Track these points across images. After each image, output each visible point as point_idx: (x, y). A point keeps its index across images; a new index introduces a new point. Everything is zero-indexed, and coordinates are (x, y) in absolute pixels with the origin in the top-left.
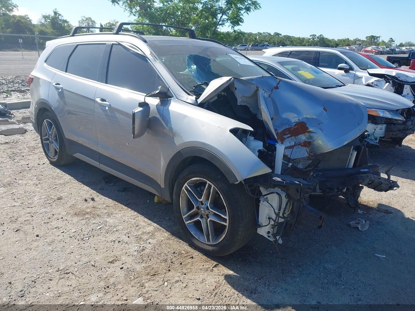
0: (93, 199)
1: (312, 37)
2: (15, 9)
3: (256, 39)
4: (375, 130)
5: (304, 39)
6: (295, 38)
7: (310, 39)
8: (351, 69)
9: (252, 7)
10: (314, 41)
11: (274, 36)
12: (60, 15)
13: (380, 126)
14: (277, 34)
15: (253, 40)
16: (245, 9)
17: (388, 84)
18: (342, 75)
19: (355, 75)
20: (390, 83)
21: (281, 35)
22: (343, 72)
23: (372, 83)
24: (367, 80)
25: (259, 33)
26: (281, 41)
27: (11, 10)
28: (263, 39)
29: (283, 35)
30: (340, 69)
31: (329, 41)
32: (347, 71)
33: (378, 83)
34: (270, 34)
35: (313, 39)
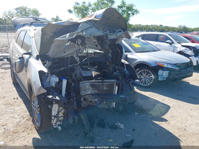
0: (17, 99)
1: (179, 27)
2: (40, 15)
3: (150, 28)
4: (163, 73)
5: (175, 28)
6: (170, 27)
7: (178, 28)
8: (173, 43)
9: (135, 13)
10: (181, 29)
11: (159, 26)
12: (59, 18)
13: (165, 72)
14: (161, 26)
15: (148, 28)
16: (132, 14)
17: (190, 51)
18: (168, 46)
19: (174, 46)
20: (192, 50)
21: (163, 26)
22: (169, 44)
23: (183, 50)
24: (180, 48)
25: (152, 25)
26: (163, 29)
27: (39, 16)
28: (153, 28)
29: (164, 26)
30: (167, 43)
31: (188, 29)
32: (171, 44)
33: (185, 50)
34: (157, 26)
35: (180, 28)
